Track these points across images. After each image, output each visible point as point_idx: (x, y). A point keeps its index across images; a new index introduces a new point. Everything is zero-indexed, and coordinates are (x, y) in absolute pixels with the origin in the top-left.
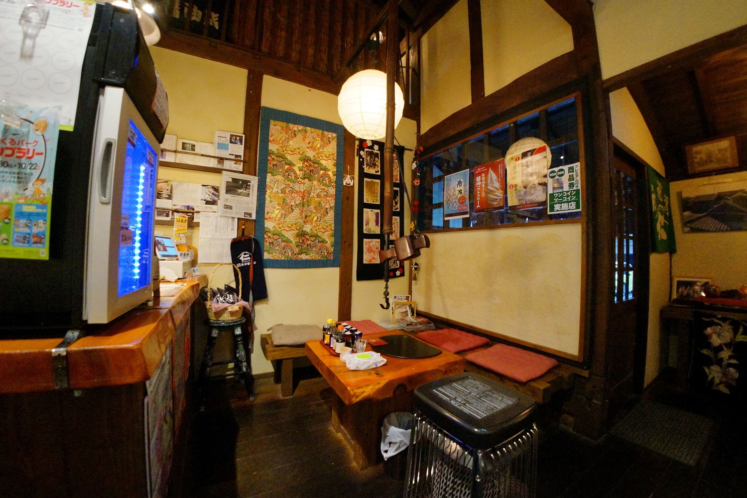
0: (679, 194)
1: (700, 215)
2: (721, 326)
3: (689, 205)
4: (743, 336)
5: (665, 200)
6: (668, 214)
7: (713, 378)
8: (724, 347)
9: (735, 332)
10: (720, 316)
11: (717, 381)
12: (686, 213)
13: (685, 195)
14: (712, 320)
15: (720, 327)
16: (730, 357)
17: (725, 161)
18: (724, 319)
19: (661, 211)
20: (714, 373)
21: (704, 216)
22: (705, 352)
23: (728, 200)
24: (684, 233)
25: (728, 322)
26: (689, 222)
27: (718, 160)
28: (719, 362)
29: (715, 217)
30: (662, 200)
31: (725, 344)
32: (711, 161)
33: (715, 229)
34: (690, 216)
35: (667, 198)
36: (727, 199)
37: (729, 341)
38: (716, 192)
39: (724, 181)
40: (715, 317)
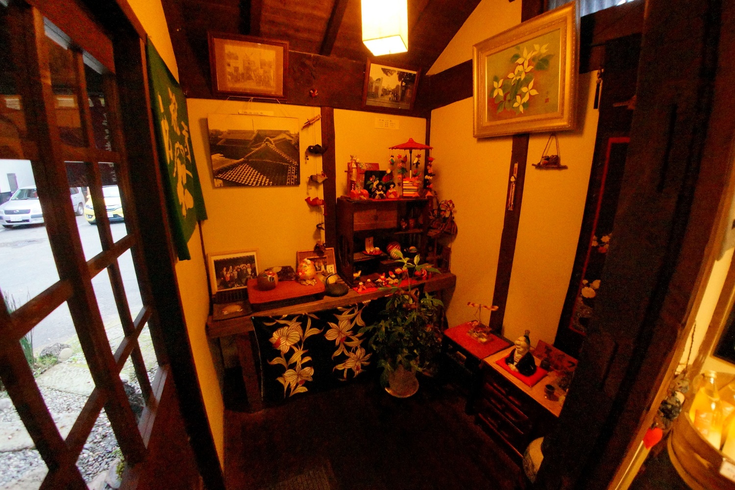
0: (204, 123)
1: (236, 161)
2: (288, 326)
3: (219, 143)
4: (313, 329)
5: (184, 132)
6: (189, 157)
7: (289, 385)
8: (295, 349)
9: (304, 327)
10: (286, 316)
11: (293, 385)
12: (217, 157)
13: (212, 127)
14: (277, 323)
15: (287, 328)
16: (303, 357)
17: (267, 83)
18: (290, 318)
19: (180, 157)
20: (289, 379)
21: (241, 163)
22: (276, 361)
23: (271, 142)
24: (214, 187)
25: (295, 319)
26: (220, 171)
27: (260, 81)
28: (293, 366)
29: (255, 166)
30: (179, 133)
31: (295, 345)
32: (249, 78)
33: (255, 183)
34: (222, 162)
35: (185, 127)
36: (268, 140)
37: (299, 339)
38: (256, 128)
39: (265, 113)
40: (279, 317)
